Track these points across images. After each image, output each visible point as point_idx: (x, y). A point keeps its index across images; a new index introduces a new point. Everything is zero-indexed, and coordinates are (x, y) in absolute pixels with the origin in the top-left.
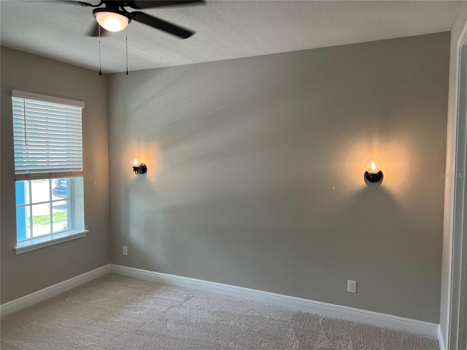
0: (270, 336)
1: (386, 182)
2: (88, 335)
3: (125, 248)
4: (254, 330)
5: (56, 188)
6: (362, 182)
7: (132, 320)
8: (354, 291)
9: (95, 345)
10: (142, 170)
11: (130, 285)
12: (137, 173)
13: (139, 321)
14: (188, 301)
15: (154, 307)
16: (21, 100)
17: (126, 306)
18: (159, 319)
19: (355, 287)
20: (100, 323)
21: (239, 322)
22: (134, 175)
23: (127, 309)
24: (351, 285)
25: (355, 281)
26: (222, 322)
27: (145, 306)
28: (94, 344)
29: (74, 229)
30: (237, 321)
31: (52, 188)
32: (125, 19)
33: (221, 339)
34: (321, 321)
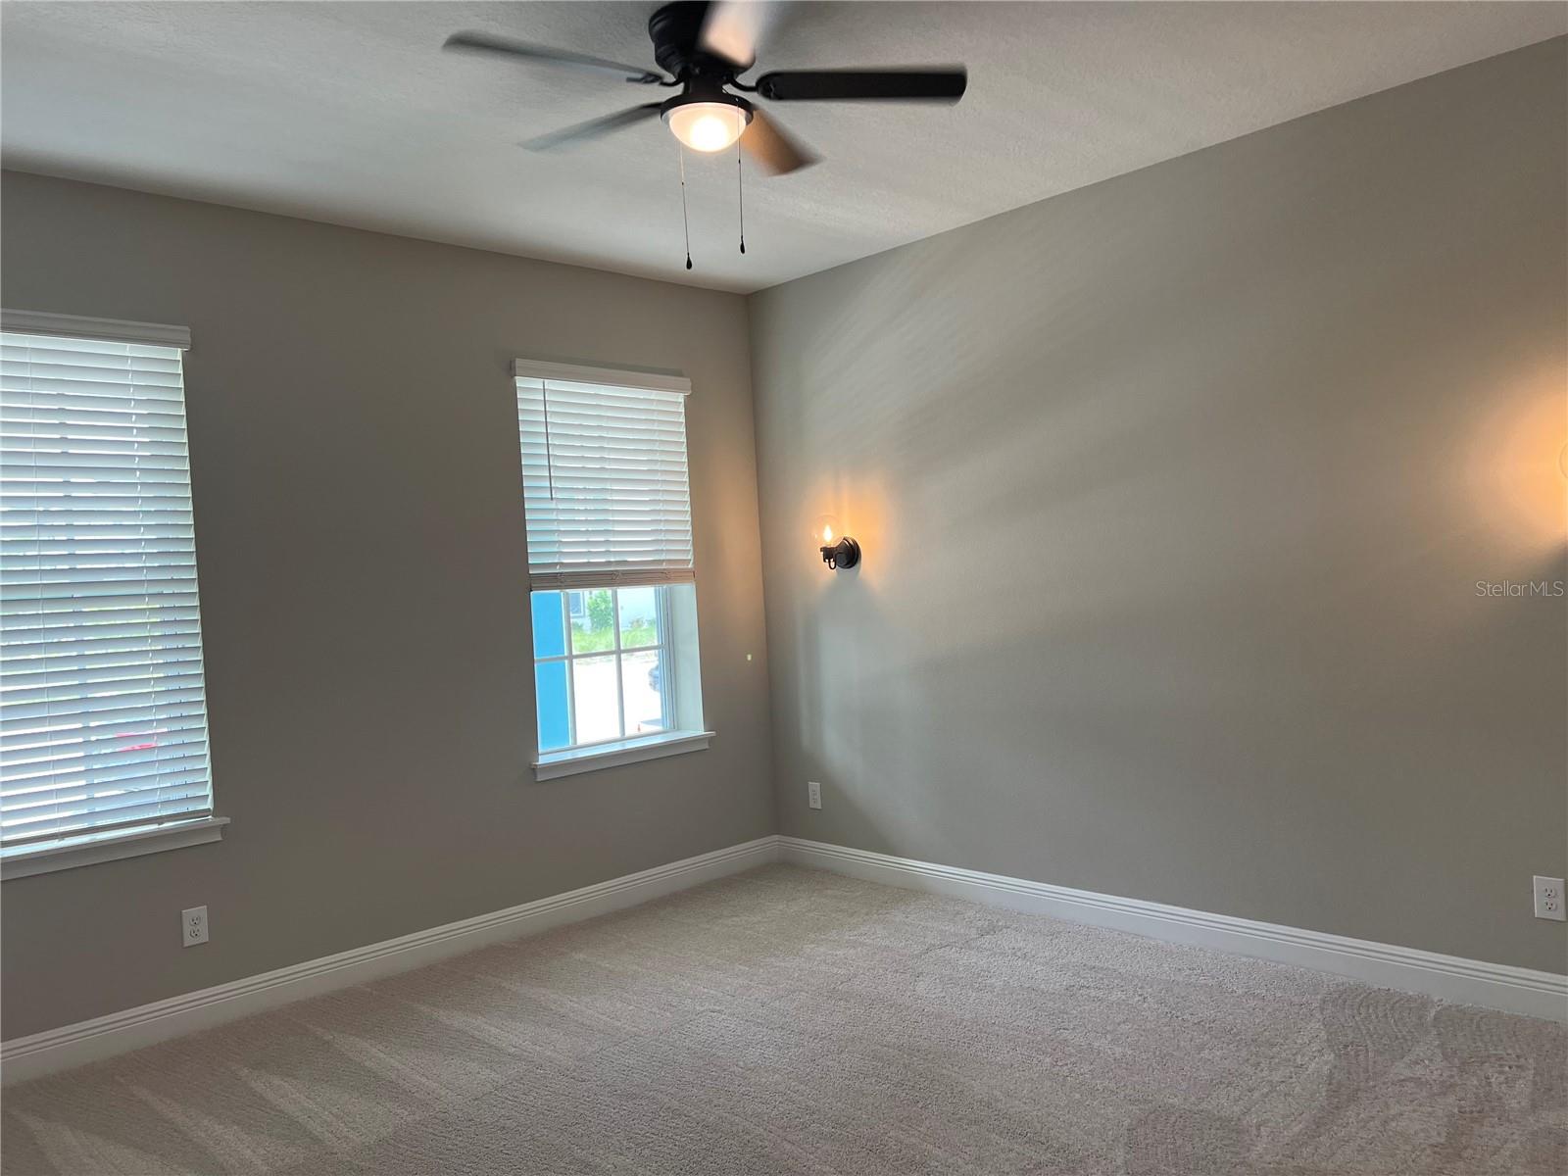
2: (706, 990)
3: (814, 787)
4: (1185, 1017)
7: (823, 968)
8: (1560, 916)
9: (719, 1012)
10: (847, 555)
11: (829, 892)
12: (833, 567)
13: (842, 972)
14: (989, 936)
15: (887, 943)
16: (537, 383)
17: (812, 936)
18: (897, 971)
19: (1561, 900)
20: (741, 967)
21: (1140, 995)
22: (825, 571)
23: (812, 943)
24: (1546, 894)
25: (1561, 880)
26: (1083, 991)
27: (862, 939)
28: (718, 1008)
29: (678, 729)
32: (735, 113)
33: (1074, 1029)
34: (1433, 1014)
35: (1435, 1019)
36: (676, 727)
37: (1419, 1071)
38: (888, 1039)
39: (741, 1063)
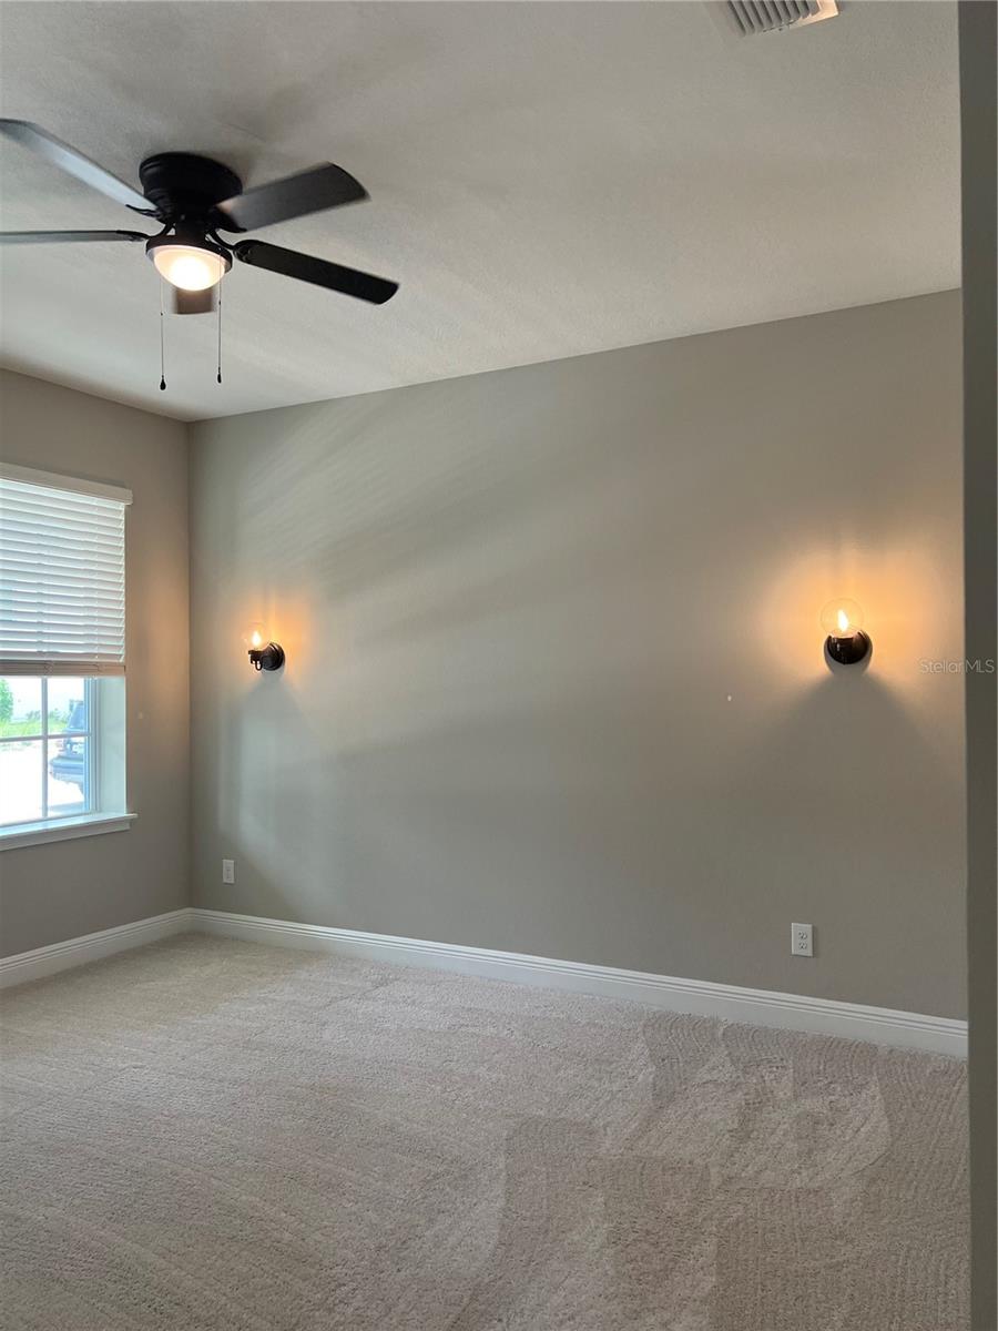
0: (584, 1056)
1: (880, 662)
2: (127, 1049)
3: (228, 864)
4: (544, 1045)
5: (60, 757)
6: (818, 665)
7: (238, 1022)
8: (809, 952)
9: (141, 1067)
10: (272, 659)
11: (238, 956)
12: (259, 666)
13: (255, 1025)
14: (382, 988)
15: (295, 998)
17: (225, 995)
18: (304, 1022)
19: (809, 941)
20: (160, 1026)
21: (509, 1030)
22: (253, 672)
23: (226, 1001)
24: (800, 936)
25: (810, 926)
26: (463, 1029)
27: (271, 996)
28: (140, 1064)
29: (101, 811)
30: (504, 1026)
31: (50, 757)
32: (217, 261)
33: (458, 1061)
34: (722, 1030)
35: (724, 1034)
36: (98, 809)
37: (715, 1075)
38: (301, 1080)
39: (166, 1113)
